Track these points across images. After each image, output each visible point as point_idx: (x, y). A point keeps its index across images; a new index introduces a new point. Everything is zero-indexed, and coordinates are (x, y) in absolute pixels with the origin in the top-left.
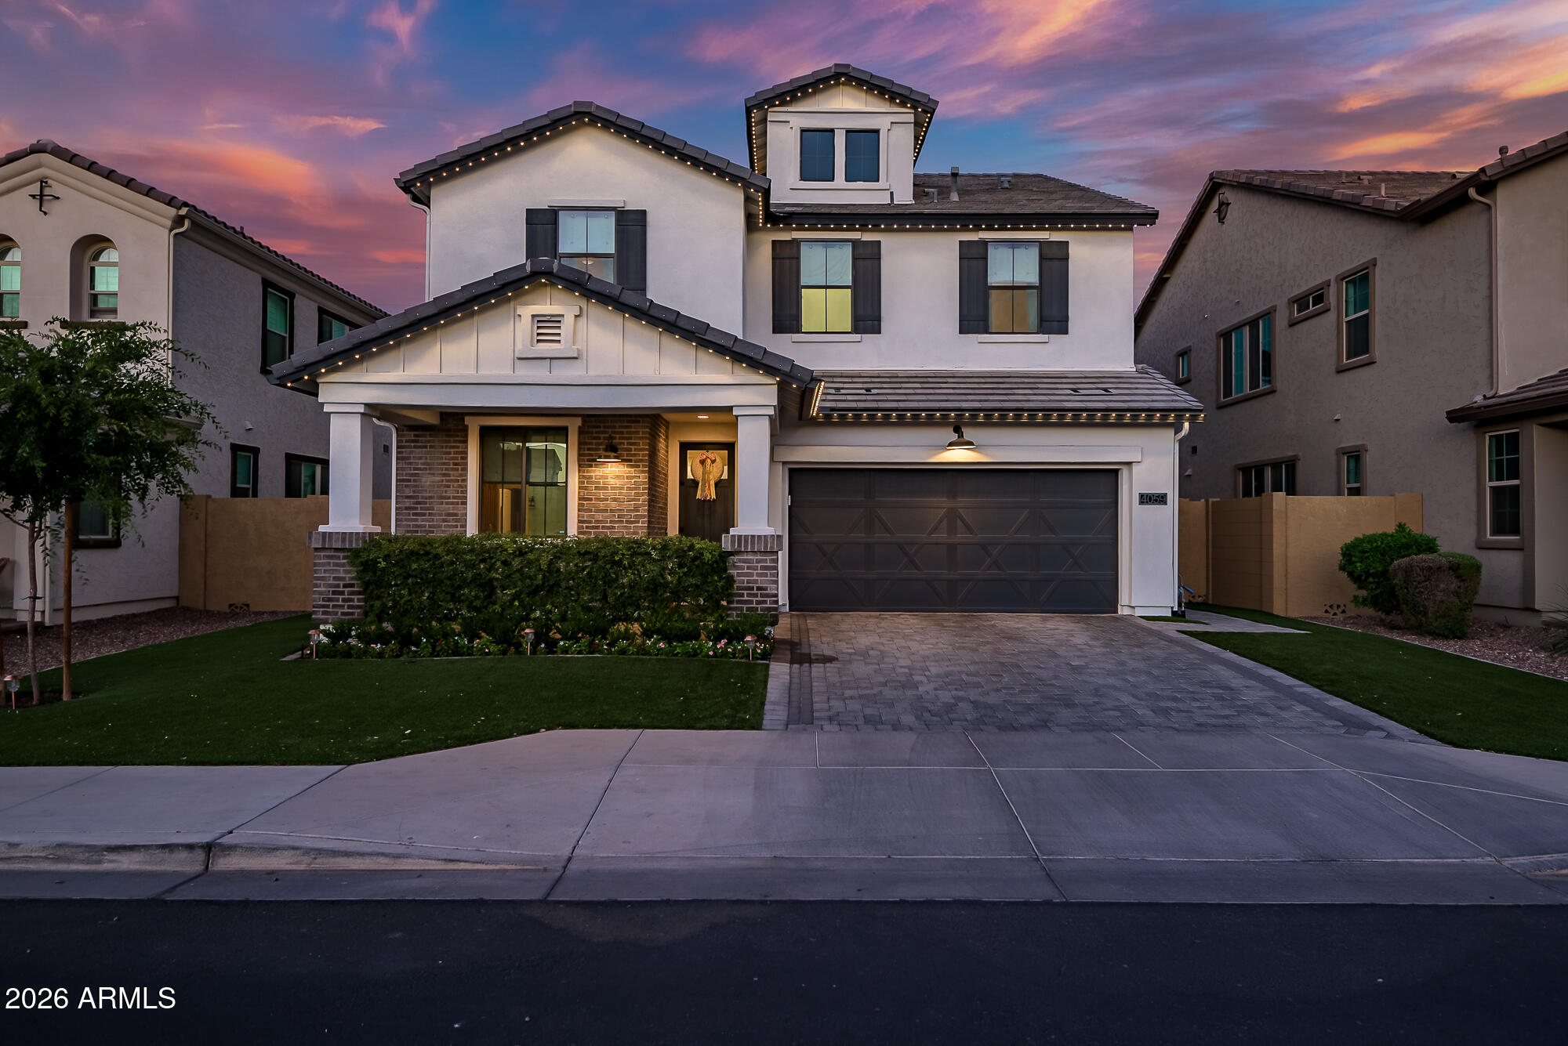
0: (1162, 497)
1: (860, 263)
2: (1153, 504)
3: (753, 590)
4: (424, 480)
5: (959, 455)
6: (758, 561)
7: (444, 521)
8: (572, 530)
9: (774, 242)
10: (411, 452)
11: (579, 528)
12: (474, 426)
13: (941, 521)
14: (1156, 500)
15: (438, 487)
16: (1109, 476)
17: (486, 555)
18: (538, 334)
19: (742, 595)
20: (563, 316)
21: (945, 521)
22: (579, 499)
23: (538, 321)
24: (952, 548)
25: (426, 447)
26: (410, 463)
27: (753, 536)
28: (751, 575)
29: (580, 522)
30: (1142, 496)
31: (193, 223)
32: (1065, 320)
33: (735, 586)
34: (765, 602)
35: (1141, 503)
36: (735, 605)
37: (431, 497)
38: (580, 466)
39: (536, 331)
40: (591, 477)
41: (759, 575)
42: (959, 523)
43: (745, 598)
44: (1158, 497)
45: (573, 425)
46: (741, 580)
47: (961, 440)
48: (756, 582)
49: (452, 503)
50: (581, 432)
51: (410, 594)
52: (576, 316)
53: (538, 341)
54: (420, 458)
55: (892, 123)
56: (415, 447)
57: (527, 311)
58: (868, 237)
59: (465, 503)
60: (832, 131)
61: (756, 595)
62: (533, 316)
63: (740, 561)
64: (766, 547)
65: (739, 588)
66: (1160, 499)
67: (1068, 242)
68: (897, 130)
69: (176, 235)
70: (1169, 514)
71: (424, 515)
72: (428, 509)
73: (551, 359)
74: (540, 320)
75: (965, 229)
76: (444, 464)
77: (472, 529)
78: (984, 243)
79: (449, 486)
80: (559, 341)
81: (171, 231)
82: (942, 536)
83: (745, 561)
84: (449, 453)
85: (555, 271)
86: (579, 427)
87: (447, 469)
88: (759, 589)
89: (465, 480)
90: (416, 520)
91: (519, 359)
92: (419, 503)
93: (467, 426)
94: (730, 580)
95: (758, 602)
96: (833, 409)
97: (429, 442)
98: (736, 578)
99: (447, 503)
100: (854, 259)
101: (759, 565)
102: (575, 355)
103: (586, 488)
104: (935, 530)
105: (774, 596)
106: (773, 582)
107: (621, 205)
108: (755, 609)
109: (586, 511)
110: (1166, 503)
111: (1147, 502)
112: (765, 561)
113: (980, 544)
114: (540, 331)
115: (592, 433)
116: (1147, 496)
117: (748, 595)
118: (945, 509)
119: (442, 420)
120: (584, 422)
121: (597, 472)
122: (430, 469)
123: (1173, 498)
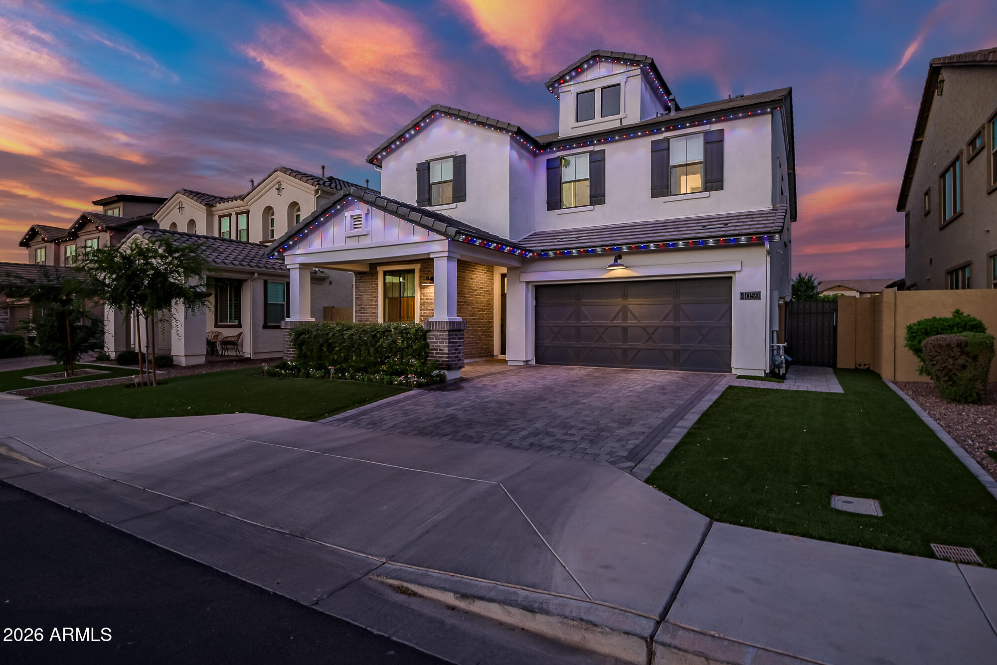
1: (593, 164)
2: (750, 299)
3: (437, 350)
4: (364, 297)
5: (619, 272)
6: (440, 335)
7: (371, 316)
8: (417, 321)
9: (548, 160)
10: (359, 285)
11: (420, 319)
12: (381, 270)
13: (619, 312)
14: (752, 297)
15: (369, 300)
18: (355, 225)
19: (433, 353)
20: (361, 215)
21: (621, 313)
22: (420, 304)
23: (354, 219)
24: (625, 329)
25: (364, 282)
26: (359, 290)
27: (436, 322)
28: (436, 342)
29: (421, 316)
30: (742, 294)
31: (323, 192)
32: (722, 181)
33: (430, 348)
34: (442, 357)
35: (742, 298)
36: (430, 358)
37: (366, 305)
38: (420, 288)
39: (353, 223)
40: (424, 294)
41: (440, 342)
42: (629, 314)
43: (434, 355)
44: (754, 294)
45: (417, 267)
46: (432, 345)
47: (616, 263)
48: (439, 346)
49: (374, 308)
50: (421, 271)
51: (306, 349)
52: (366, 214)
53: (355, 228)
54: (362, 287)
55: (627, 78)
56: (361, 282)
57: (348, 214)
58: (598, 148)
59: (378, 308)
60: (593, 90)
61: (438, 353)
62: (351, 216)
63: (432, 335)
64: (441, 328)
65: (432, 350)
66: (756, 296)
67: (723, 129)
68: (631, 81)
69: (317, 197)
70: (761, 306)
71: (364, 313)
72: (365, 311)
73: (359, 236)
74: (356, 218)
75: (652, 133)
76: (371, 289)
77: (380, 320)
78: (667, 140)
79: (372, 300)
80: (361, 227)
81: (315, 196)
82: (619, 322)
83: (434, 335)
84: (372, 284)
85: (351, 194)
86: (420, 269)
87: (371, 292)
88: (440, 350)
89: (378, 297)
90: (361, 316)
91: (347, 237)
93: (378, 271)
94: (427, 345)
95: (440, 357)
96: (543, 251)
97: (366, 279)
98: (430, 344)
99: (372, 308)
100: (591, 162)
101: (440, 337)
102: (366, 233)
103: (423, 299)
104: (614, 318)
105: (447, 354)
106: (446, 347)
107: (455, 154)
108: (438, 361)
109: (423, 310)
110: (759, 298)
111: (746, 298)
112: (443, 335)
113: (642, 327)
114: (355, 223)
115: (425, 271)
116: (746, 294)
117: (436, 353)
118: (620, 306)
119: (370, 269)
120: (422, 266)
121: (427, 291)
122: (366, 292)
123: (766, 294)
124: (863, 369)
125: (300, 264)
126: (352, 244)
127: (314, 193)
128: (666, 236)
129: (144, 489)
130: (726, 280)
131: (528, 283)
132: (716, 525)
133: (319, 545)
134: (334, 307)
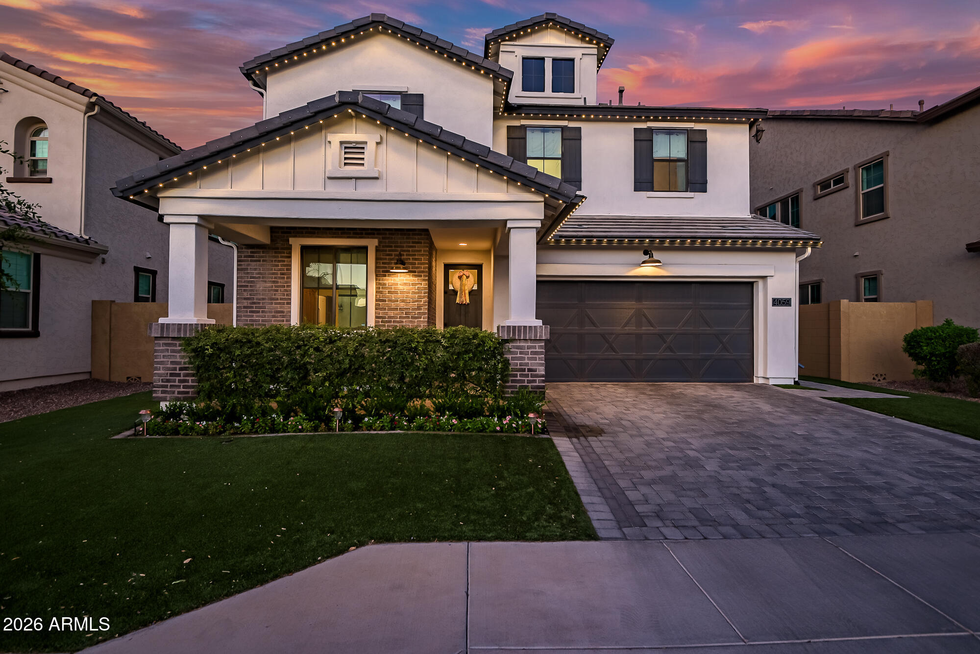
0: (788, 301)
1: (565, 142)
2: (782, 306)
3: (525, 371)
4: (258, 286)
5: (648, 270)
6: (529, 348)
7: (274, 316)
8: (371, 324)
9: (508, 127)
10: (248, 265)
11: (376, 321)
12: (296, 243)
13: (630, 319)
14: (784, 303)
15: (269, 291)
16: (746, 287)
17: (299, 342)
18: (345, 159)
19: (516, 376)
20: (366, 143)
21: (634, 317)
22: (376, 300)
23: (346, 148)
24: (639, 336)
25: (259, 261)
26: (248, 273)
27: (525, 327)
28: (523, 359)
29: (377, 317)
30: (774, 300)
31: (102, 109)
32: (705, 183)
33: (510, 368)
34: (535, 381)
35: (774, 305)
36: (510, 384)
37: (263, 299)
38: (377, 276)
39: (343, 156)
40: (385, 284)
41: (529, 359)
42: (644, 319)
43: (519, 378)
44: (785, 301)
45: (372, 244)
46: (514, 363)
47: (651, 259)
48: (527, 364)
49: (280, 303)
50: (377, 250)
52: (378, 143)
53: (345, 164)
54: (255, 269)
55: (583, 55)
56: (251, 261)
57: (336, 138)
58: (572, 125)
59: (290, 303)
60: (543, 59)
61: (527, 376)
62: (341, 143)
63: (514, 347)
64: (536, 335)
65: (514, 370)
66: (786, 302)
67: (706, 130)
68: (587, 59)
69: (89, 117)
70: (792, 313)
71: (258, 312)
72: (261, 308)
73: (357, 178)
74: (347, 146)
76: (273, 274)
77: (294, 322)
78: (650, 130)
79: (277, 291)
80: (363, 164)
81: (85, 114)
82: (631, 329)
83: (518, 347)
84: (277, 266)
85: (360, 101)
86: (376, 247)
87: (275, 278)
88: (529, 370)
89: (290, 286)
90: (252, 316)
91: (330, 178)
92: (254, 303)
93: (291, 245)
94: (506, 363)
95: (529, 382)
97: (262, 257)
98: (511, 362)
99: (276, 304)
100: (563, 139)
101: (530, 351)
102: (376, 175)
103: (381, 292)
104: (626, 324)
105: (542, 376)
106: (541, 365)
107: (406, 90)
108: (526, 387)
109: (381, 309)
110: (790, 305)
111: (778, 304)
112: (535, 347)
114: (347, 156)
115: (386, 251)
116: (778, 300)
117: (521, 375)
118: (634, 310)
119: (272, 240)
120: (380, 242)
121: (389, 280)
122: (263, 278)
123: (795, 302)
125: (200, 217)
126: (341, 190)
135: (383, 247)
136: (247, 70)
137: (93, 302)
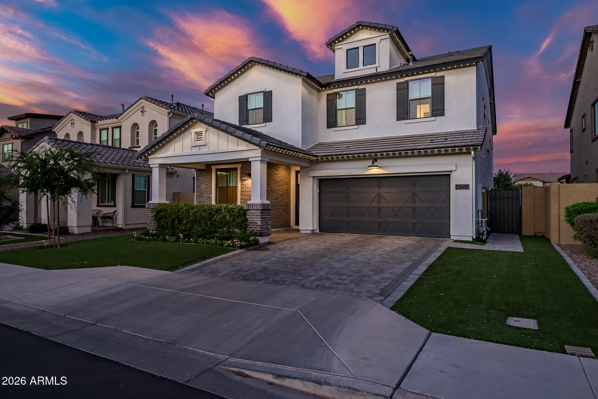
0: (467, 186)
1: (358, 97)
2: (462, 189)
3: (253, 223)
4: (202, 186)
5: (375, 171)
7: (207, 199)
8: (239, 203)
9: (327, 94)
10: (199, 178)
11: (241, 201)
12: (214, 168)
14: (464, 188)
15: (206, 188)
18: (197, 138)
19: (250, 225)
20: (202, 131)
21: (376, 198)
22: (241, 192)
23: (197, 134)
24: (379, 209)
25: (202, 176)
26: (199, 181)
27: (254, 204)
28: (253, 218)
29: (241, 199)
30: (457, 186)
31: (173, 113)
32: (443, 110)
34: (257, 228)
35: (456, 189)
36: (248, 229)
37: (204, 192)
38: (241, 180)
39: (196, 137)
40: (244, 184)
41: (255, 218)
42: (382, 199)
43: (251, 226)
44: (465, 186)
45: (239, 166)
46: (250, 220)
47: (373, 165)
48: (254, 220)
49: (209, 194)
50: (241, 169)
51: (163, 222)
52: (205, 131)
53: (197, 140)
54: (201, 180)
55: (380, 40)
56: (200, 176)
57: (193, 131)
58: (361, 87)
59: (211, 194)
60: (358, 48)
61: (254, 225)
62: (195, 133)
63: (250, 213)
64: (256, 208)
65: (250, 223)
66: (466, 187)
67: (444, 76)
68: (383, 42)
69: (169, 117)
70: (470, 194)
71: (202, 197)
72: (203, 195)
73: (200, 146)
74: (199, 134)
75: (397, 78)
76: (207, 181)
77: (213, 203)
78: (407, 82)
79: (208, 188)
80: (202, 140)
82: (375, 204)
83: (251, 213)
84: (208, 178)
85: (196, 117)
86: (241, 168)
87: (207, 183)
88: (255, 223)
89: (212, 186)
90: (200, 199)
91: (192, 147)
92: (201, 194)
93: (212, 169)
94: (246, 220)
95: (255, 228)
96: (324, 156)
97: (203, 174)
98: (249, 219)
99: (208, 194)
100: (356, 96)
101: (255, 214)
102: (205, 144)
103: (243, 188)
104: (372, 201)
105: (260, 226)
106: (259, 221)
107: (264, 90)
108: (254, 230)
109: (243, 196)
110: (468, 189)
111: (459, 189)
112: (257, 213)
113: (390, 207)
114: (198, 137)
115: (244, 169)
116: (459, 186)
117: (252, 225)
118: (376, 193)
119: (206, 167)
120: (242, 165)
121: (246, 182)
122: (204, 183)
123: (472, 186)
124: (539, 236)
125: (159, 164)
126: (196, 151)
127: (167, 114)
128: (406, 147)
129: (65, 316)
130: (447, 176)
131: (314, 177)
132: (434, 334)
133: (184, 348)
134: (180, 193)
135: (244, 167)
136: (206, 93)
137: (173, 193)
